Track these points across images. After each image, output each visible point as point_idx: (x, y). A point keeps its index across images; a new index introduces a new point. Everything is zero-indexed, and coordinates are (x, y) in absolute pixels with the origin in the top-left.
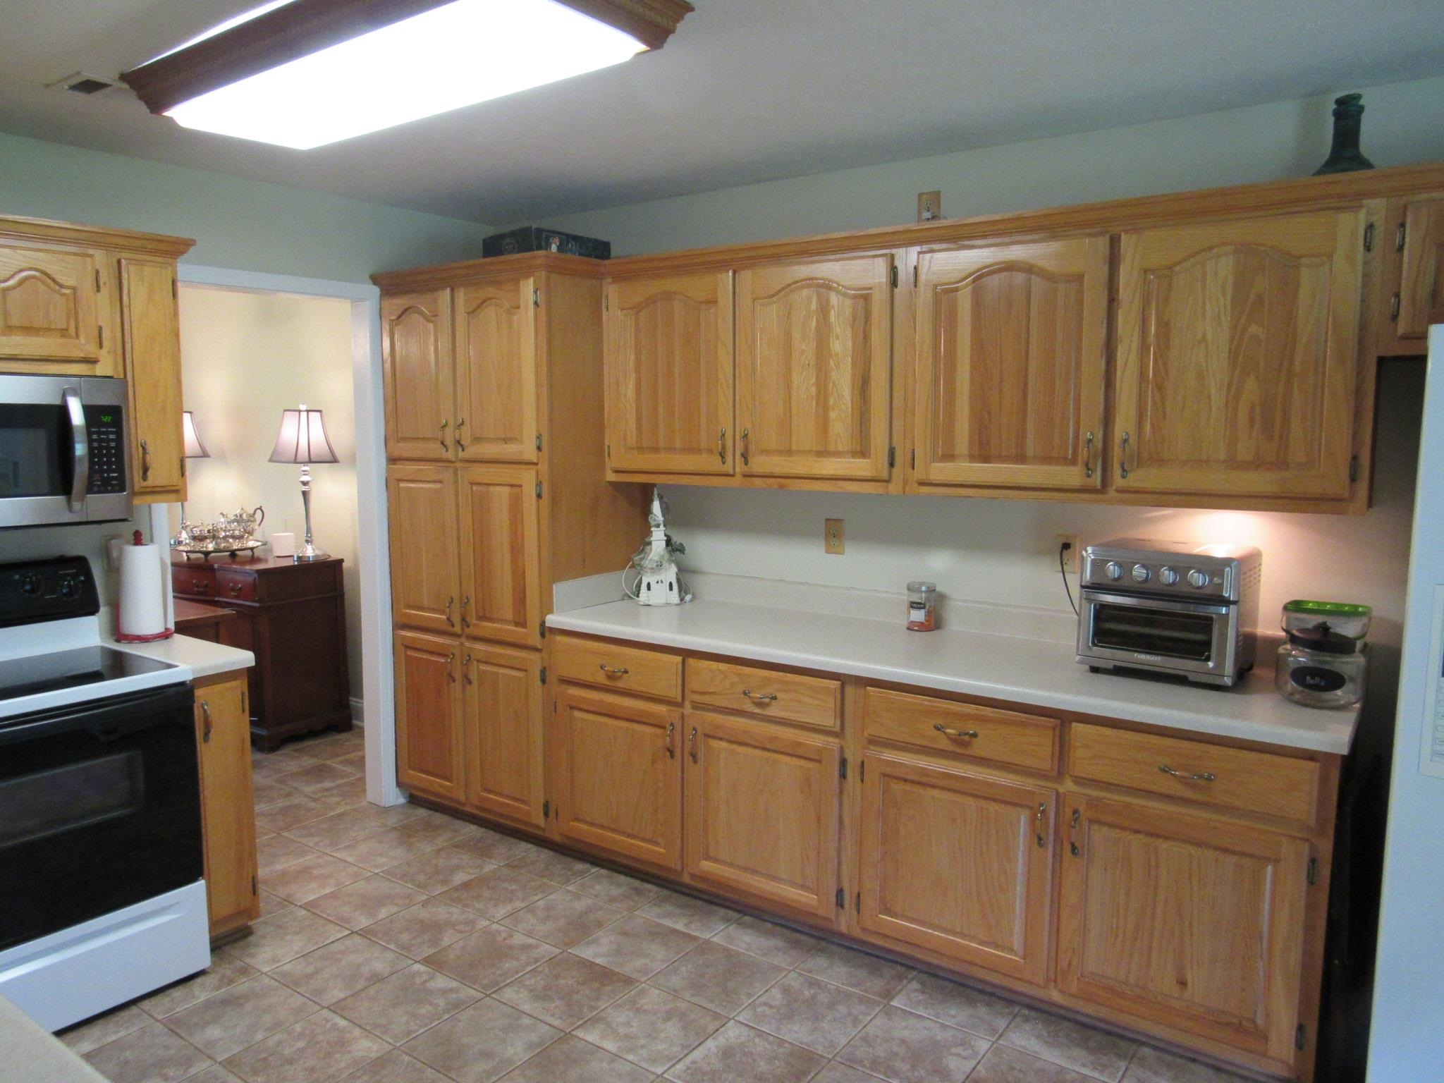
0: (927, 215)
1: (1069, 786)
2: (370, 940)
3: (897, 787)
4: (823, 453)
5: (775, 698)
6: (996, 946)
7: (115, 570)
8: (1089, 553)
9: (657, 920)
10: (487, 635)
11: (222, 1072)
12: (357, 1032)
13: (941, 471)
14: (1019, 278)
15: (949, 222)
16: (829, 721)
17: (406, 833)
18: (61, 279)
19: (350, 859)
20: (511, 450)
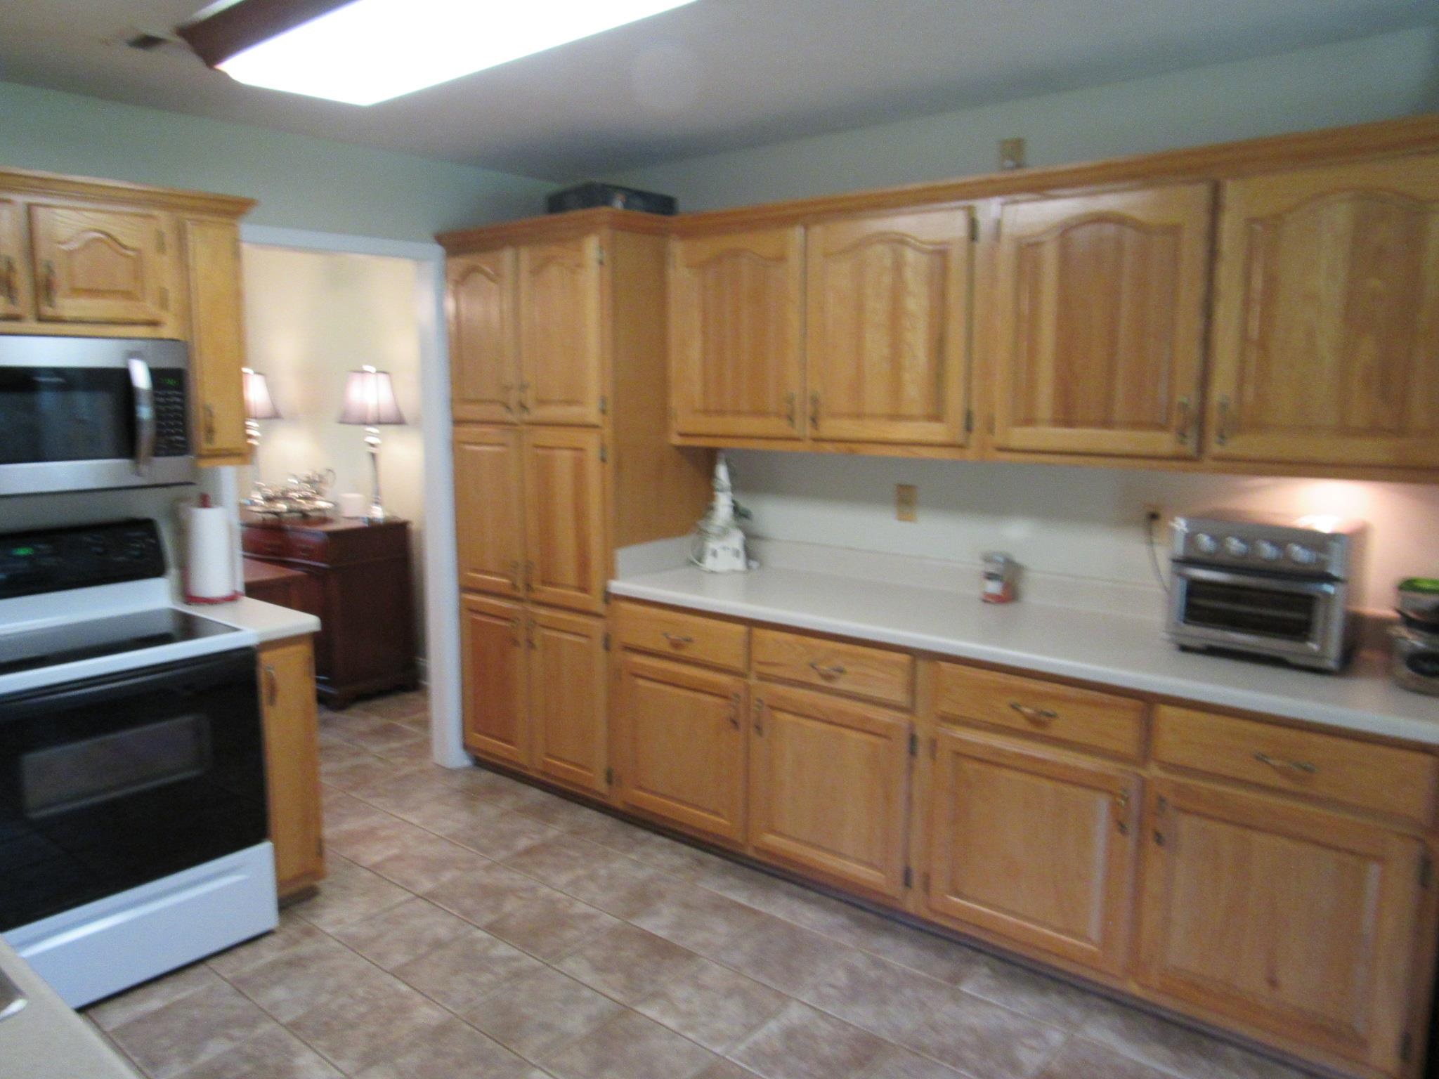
0: (1009, 163)
1: (1154, 771)
2: (434, 904)
3: (970, 767)
4: (896, 417)
5: (841, 671)
6: (1070, 932)
7: (183, 532)
8: (1180, 525)
9: (720, 893)
10: (552, 600)
11: (284, 1033)
12: (418, 998)
13: (1021, 436)
14: (1109, 230)
15: (1036, 170)
16: (899, 697)
17: (470, 796)
18: (125, 241)
19: (415, 821)
20: (572, 413)
